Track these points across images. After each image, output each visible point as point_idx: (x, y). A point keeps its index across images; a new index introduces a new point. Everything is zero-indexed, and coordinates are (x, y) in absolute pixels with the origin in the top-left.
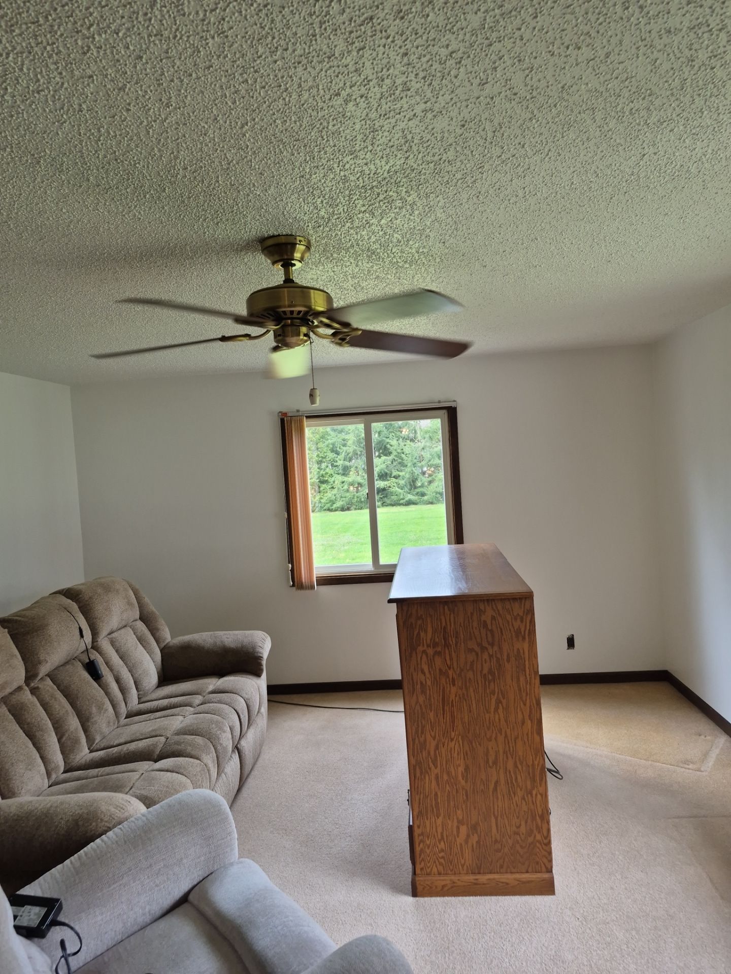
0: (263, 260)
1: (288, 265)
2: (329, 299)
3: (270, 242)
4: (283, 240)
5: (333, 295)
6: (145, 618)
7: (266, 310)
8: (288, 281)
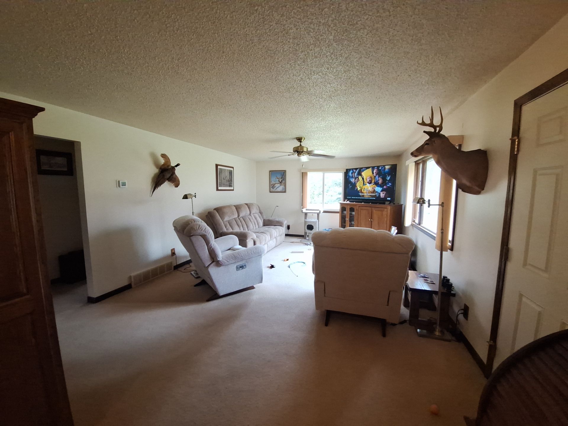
0: (296, 141)
1: (301, 142)
2: (307, 149)
3: (297, 138)
4: (300, 138)
5: (308, 148)
6: (261, 213)
7: (296, 150)
8: (301, 145)
